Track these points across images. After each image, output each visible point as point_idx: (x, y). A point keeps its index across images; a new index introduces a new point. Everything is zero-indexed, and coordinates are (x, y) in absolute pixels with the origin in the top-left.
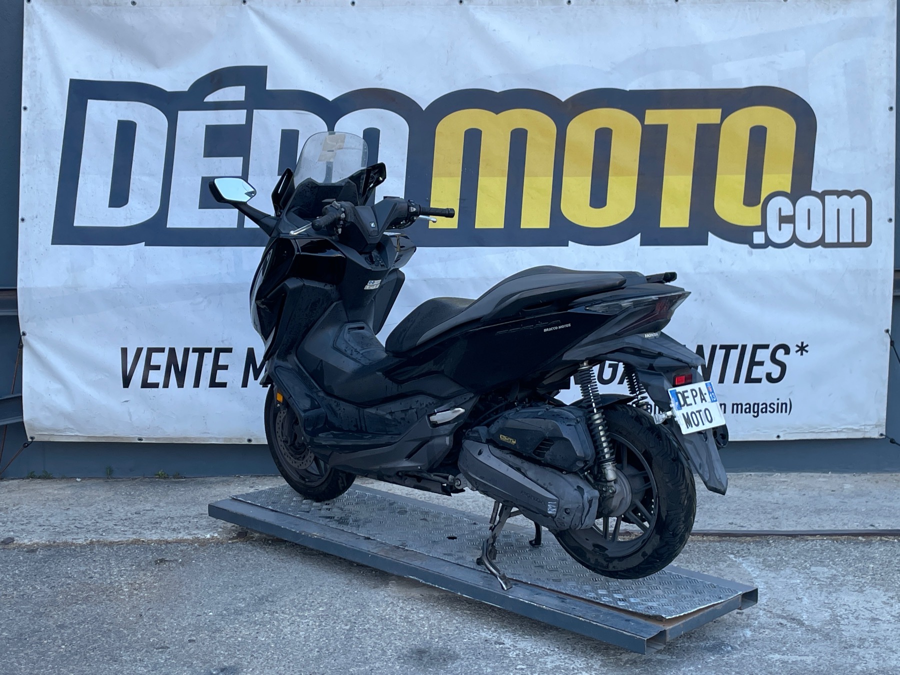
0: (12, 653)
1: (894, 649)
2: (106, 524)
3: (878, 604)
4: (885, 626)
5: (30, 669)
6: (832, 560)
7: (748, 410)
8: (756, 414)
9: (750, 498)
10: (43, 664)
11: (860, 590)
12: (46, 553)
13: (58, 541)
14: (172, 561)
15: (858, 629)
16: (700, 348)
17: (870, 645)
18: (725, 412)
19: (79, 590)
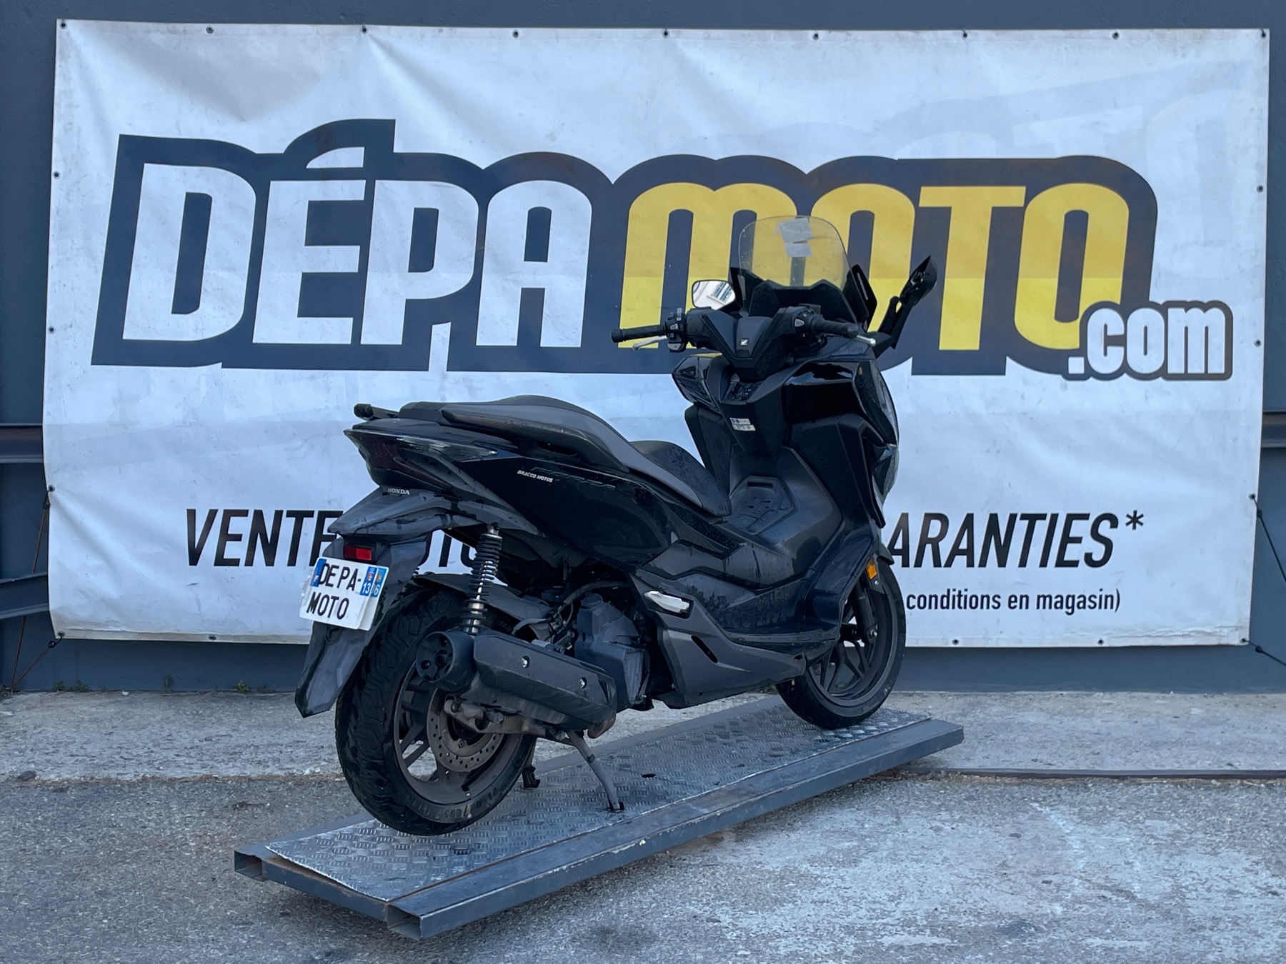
0: (35, 929)
1: (1260, 933)
2: (164, 754)
3: (1237, 870)
4: (1248, 901)
5: (60, 951)
6: (1175, 812)
7: (1059, 605)
8: (1070, 611)
9: (1061, 725)
10: (77, 944)
11: (1212, 852)
12: (81, 793)
13: (97, 777)
14: (257, 806)
15: (1210, 905)
16: (993, 519)
17: (1227, 927)
18: (1027, 607)
19: (127, 844)
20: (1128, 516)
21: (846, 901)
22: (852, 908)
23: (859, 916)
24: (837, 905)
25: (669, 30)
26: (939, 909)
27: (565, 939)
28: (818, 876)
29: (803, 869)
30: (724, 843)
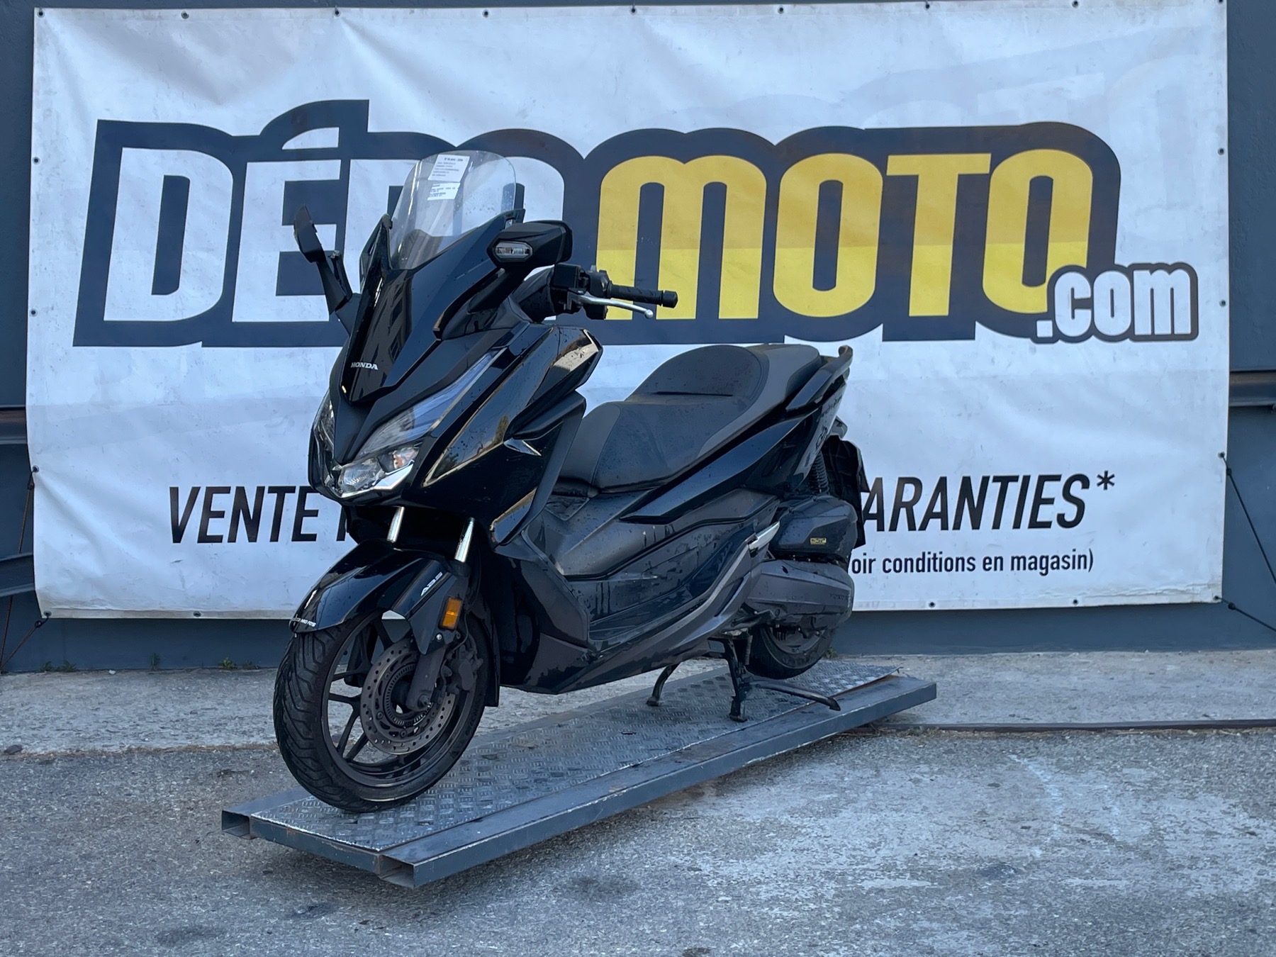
0: (18, 891)
1: (1238, 870)
2: (150, 727)
3: (1215, 813)
4: (1226, 841)
5: (43, 911)
6: (1152, 760)
7: (1033, 566)
8: (1044, 571)
9: (1037, 683)
10: (60, 904)
11: (1190, 797)
12: (66, 765)
13: (82, 749)
14: (241, 772)
15: (1188, 845)
16: (966, 482)
17: (1205, 865)
18: (1002, 569)
19: (112, 811)
20: (1099, 477)
21: (826, 848)
22: (832, 855)
23: (840, 862)
24: (817, 852)
25: (636, 7)
26: (919, 855)
27: (547, 889)
28: (799, 827)
29: (784, 820)
30: (705, 798)
